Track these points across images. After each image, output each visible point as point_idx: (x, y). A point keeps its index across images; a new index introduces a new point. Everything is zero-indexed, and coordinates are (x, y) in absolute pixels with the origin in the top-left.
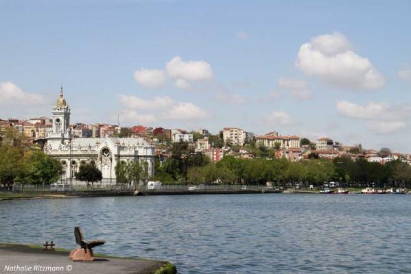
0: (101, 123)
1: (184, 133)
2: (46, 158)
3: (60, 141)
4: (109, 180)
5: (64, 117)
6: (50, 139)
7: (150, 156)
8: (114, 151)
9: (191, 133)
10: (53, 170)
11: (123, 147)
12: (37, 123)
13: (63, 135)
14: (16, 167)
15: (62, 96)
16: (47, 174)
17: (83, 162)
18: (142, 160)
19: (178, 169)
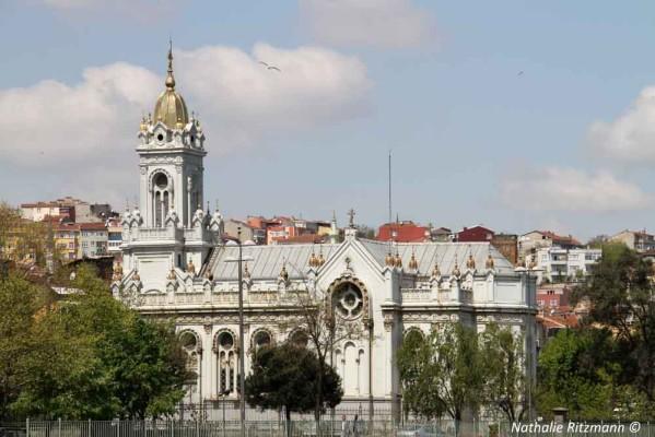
0: (269, 217)
1: (568, 244)
2: (127, 322)
3: (172, 256)
4: (366, 406)
5: (184, 166)
6: (130, 251)
7: (516, 312)
8: (379, 291)
9: (592, 245)
10: (159, 365)
11: (415, 278)
12: (48, 219)
13: (179, 234)
14: (29, 349)
15: (171, 85)
16: (137, 380)
17: (263, 337)
18: (491, 326)
19: (616, 366)
